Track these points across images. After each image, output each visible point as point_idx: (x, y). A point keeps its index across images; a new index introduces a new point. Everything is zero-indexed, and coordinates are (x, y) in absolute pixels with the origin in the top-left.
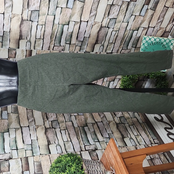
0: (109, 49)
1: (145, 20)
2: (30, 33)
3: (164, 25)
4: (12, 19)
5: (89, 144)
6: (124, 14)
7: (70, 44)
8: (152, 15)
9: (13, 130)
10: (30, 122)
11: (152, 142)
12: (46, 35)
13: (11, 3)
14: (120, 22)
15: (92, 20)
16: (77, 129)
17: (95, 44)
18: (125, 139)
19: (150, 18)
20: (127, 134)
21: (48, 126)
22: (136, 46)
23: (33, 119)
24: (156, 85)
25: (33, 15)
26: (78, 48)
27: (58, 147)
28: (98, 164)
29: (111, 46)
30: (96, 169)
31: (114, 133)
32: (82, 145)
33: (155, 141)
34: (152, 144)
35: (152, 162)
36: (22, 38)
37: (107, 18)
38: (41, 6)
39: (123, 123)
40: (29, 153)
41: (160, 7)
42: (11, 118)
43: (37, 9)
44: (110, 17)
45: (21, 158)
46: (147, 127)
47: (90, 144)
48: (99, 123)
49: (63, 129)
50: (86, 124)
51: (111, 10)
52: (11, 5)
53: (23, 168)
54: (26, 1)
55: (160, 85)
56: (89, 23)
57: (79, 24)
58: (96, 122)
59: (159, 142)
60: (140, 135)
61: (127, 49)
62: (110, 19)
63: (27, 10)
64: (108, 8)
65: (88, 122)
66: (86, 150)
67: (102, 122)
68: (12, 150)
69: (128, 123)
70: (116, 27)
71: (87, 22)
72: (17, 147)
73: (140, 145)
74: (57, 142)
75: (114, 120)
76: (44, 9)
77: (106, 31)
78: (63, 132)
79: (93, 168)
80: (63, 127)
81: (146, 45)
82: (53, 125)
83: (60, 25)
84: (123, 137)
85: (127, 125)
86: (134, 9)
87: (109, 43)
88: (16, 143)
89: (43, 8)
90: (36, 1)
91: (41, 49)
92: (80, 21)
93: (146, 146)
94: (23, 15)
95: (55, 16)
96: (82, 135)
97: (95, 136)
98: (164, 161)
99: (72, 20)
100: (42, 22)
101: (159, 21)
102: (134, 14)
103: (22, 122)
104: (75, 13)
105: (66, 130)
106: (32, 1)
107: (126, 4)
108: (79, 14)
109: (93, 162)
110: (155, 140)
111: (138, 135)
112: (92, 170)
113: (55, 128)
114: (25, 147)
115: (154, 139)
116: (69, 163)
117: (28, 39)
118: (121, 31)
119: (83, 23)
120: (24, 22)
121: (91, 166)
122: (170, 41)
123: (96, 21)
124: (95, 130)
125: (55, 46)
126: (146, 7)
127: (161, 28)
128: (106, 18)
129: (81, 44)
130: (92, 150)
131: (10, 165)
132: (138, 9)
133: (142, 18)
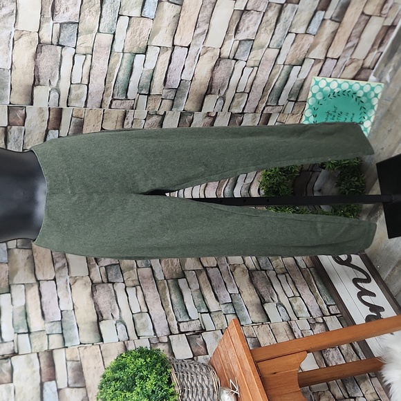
0: (237, 106)
1: (318, 44)
2: (58, 71)
3: (360, 53)
4: (15, 42)
5: (188, 319)
6: (271, 30)
7: (149, 95)
8: (335, 33)
9: (21, 288)
10: (59, 269)
11: (325, 313)
12: (95, 76)
13: (13, 7)
14: (262, 47)
15: (198, 43)
16: (162, 285)
17: (206, 94)
18: (266, 307)
19: (330, 39)
20: (272, 294)
21: (97, 279)
22: (297, 98)
23: (64, 261)
24: (339, 185)
25: (65, 33)
26: (167, 103)
27: (120, 327)
28: (204, 371)
29: (241, 99)
30: (200, 382)
31: (244, 293)
32: (172, 320)
33: (331, 310)
34: (324, 316)
35: (321, 357)
36: (39, 81)
37: (233, 39)
38: (82, 14)
39: (263, 270)
40: (55, 341)
41: (352, 16)
42: (16, 261)
43: (74, 21)
44: (241, 36)
45: (38, 353)
46: (316, 278)
47: (190, 318)
48: (211, 269)
49: (132, 284)
50: (183, 272)
51: (242, 21)
52: (15, 11)
53: (43, 375)
54: (48, 3)
55: (348, 184)
56: (193, 50)
57: (170, 51)
58: (205, 268)
59: (339, 312)
60: (300, 296)
61: (277, 105)
62: (240, 41)
63: (52, 22)
64: (234, 17)
65: (187, 268)
66: (181, 333)
67: (217, 266)
68: (18, 334)
69: (274, 270)
70: (254, 59)
71: (189, 47)
72: (28, 328)
73: (298, 318)
74: (117, 315)
75: (244, 263)
76: (90, 20)
77: (229, 68)
78: (131, 291)
79: (192, 379)
80: (131, 279)
81: (319, 97)
82: (109, 275)
83: (126, 55)
84: (263, 302)
85: (272, 274)
86: (294, 19)
87: (236, 92)
88: (26, 318)
89: (88, 17)
90: (71, 2)
91: (84, 105)
92: (171, 46)
93: (311, 322)
94: (40, 33)
95: (114, 34)
96: (173, 297)
97: (201, 299)
98: (348, 353)
99: (154, 43)
100: (86, 47)
101: (350, 44)
102: (293, 30)
103: (39, 270)
104: (160, 29)
105: (139, 288)
106: (63, 2)
107: (276, 8)
108: (170, 30)
109: (193, 367)
110: (330, 308)
111: (294, 296)
112: (191, 384)
113: (113, 283)
114: (47, 327)
115: (329, 306)
116: (141, 372)
117: (54, 84)
118: (263, 67)
119: (177, 50)
120: (43, 48)
121: (189, 375)
122: (372, 89)
123: (207, 45)
124: (202, 286)
125: (115, 100)
126: (320, 15)
127: (352, 61)
128: (230, 38)
129: (173, 95)
130: (194, 331)
131: (14, 368)
132: (302, 20)
133: (311, 39)
